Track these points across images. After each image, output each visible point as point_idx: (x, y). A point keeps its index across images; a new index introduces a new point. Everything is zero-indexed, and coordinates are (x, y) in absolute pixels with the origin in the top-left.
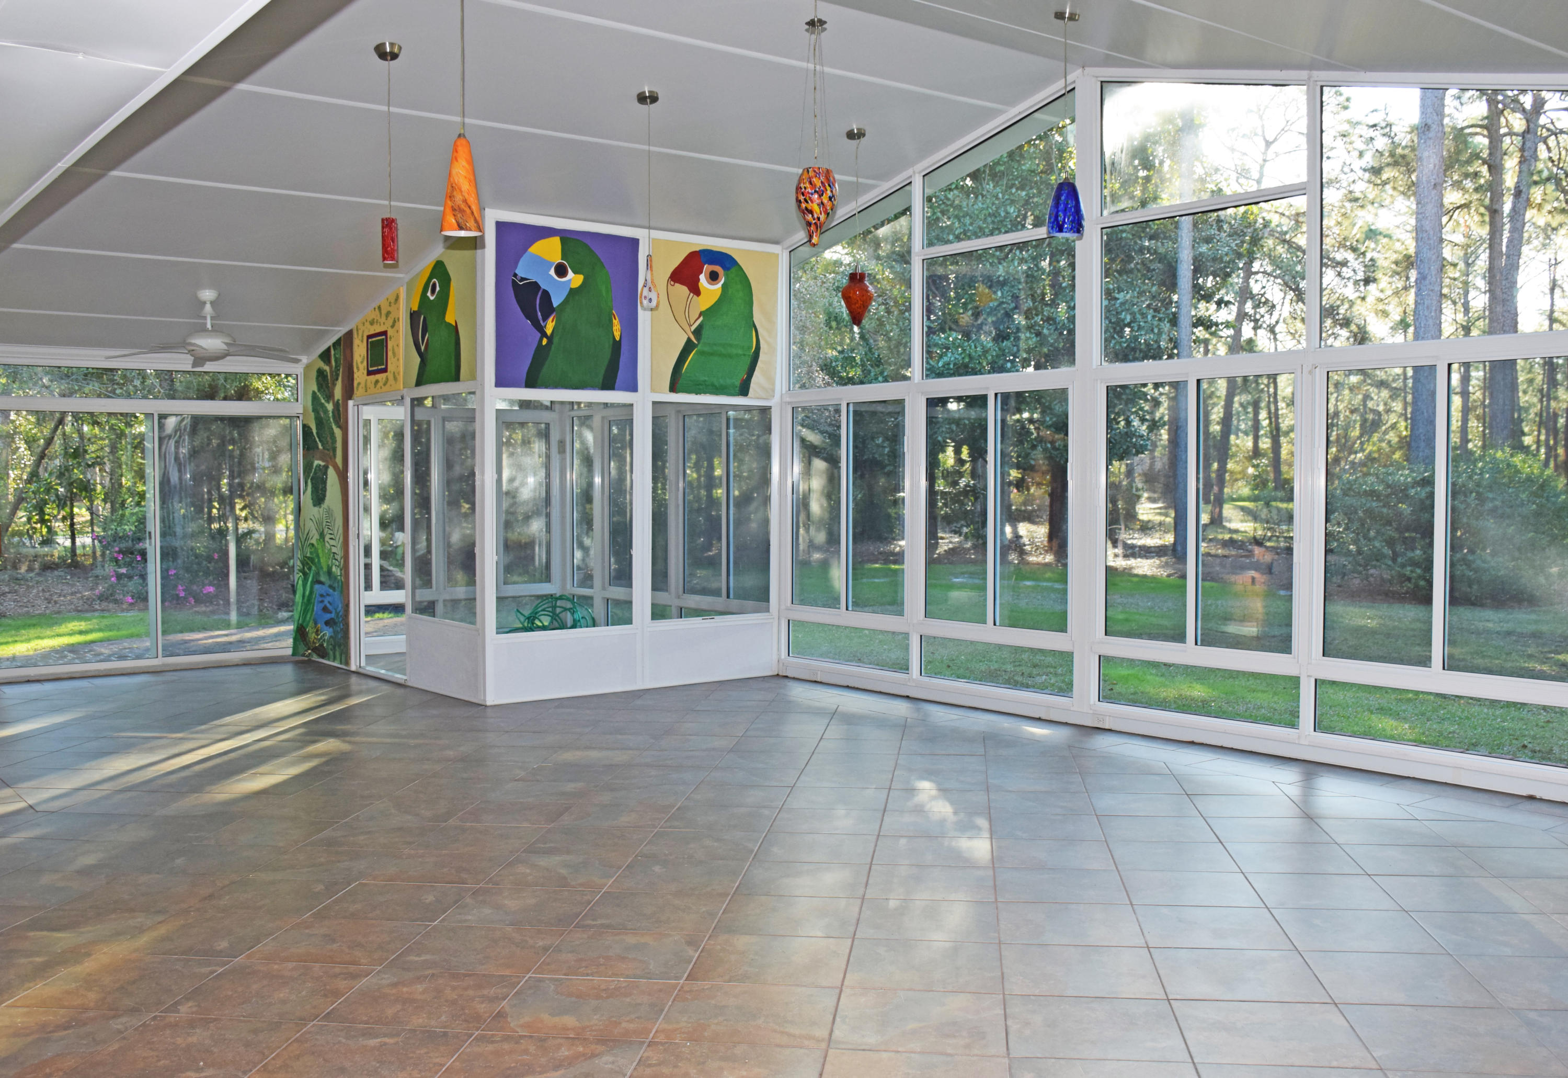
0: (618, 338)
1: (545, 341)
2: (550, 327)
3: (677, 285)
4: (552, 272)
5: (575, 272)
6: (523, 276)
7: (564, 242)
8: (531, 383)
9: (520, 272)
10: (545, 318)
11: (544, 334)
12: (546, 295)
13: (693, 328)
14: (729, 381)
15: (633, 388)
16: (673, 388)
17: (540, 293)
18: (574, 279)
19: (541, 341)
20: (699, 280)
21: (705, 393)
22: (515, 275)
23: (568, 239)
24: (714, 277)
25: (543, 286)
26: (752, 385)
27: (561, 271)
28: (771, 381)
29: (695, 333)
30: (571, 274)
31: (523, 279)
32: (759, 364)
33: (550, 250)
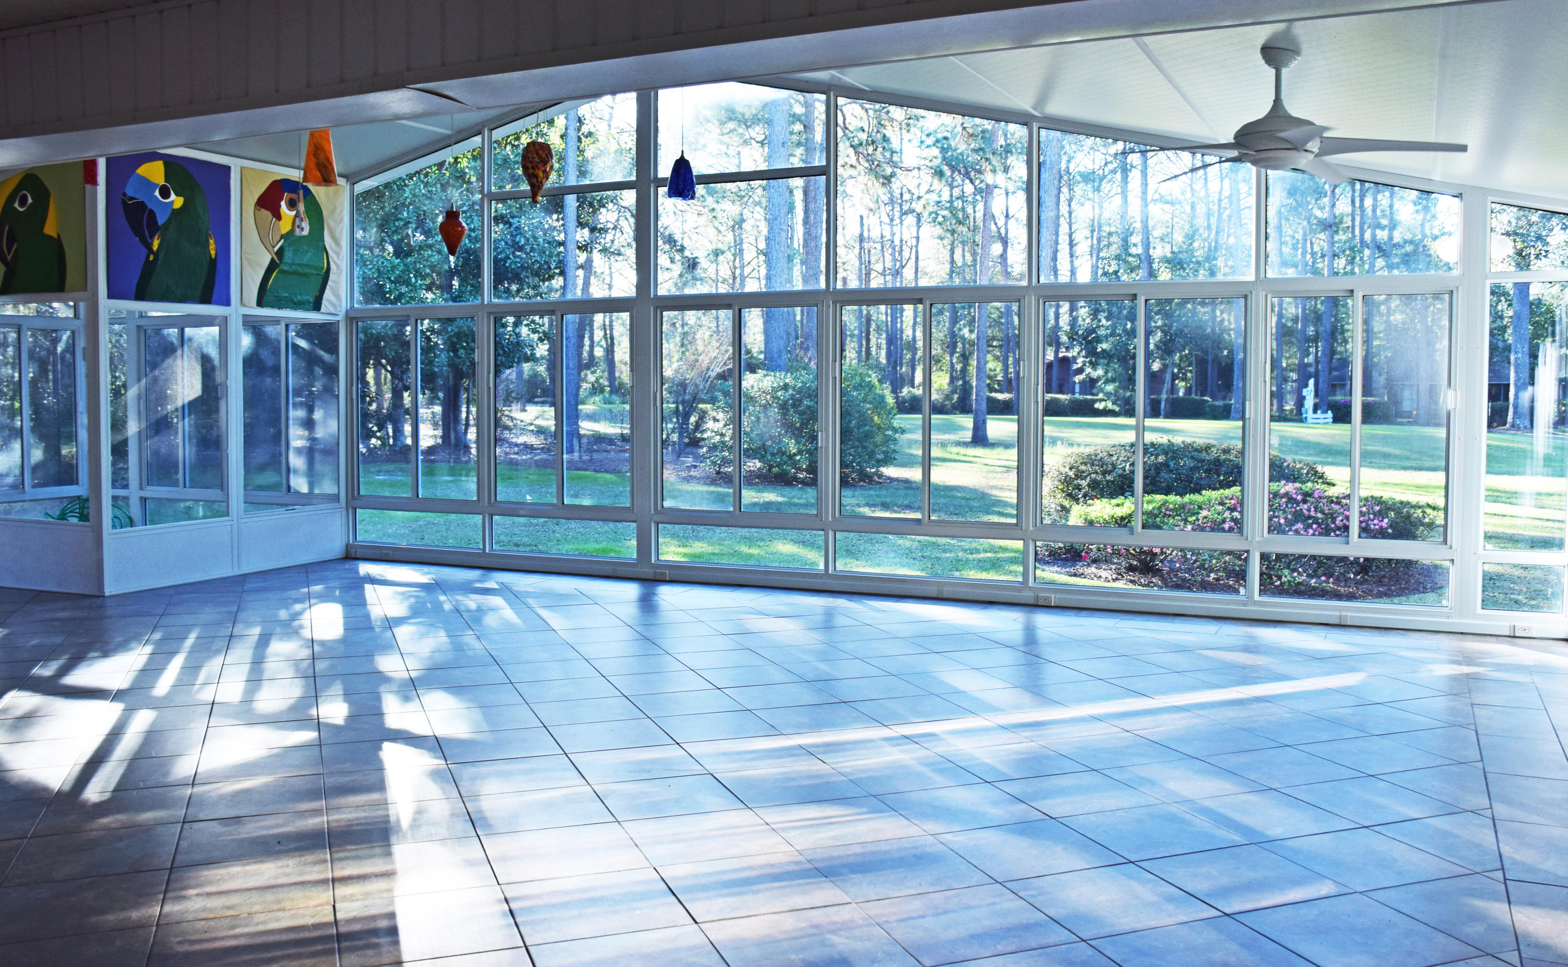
0: (213, 257)
1: (151, 258)
2: (156, 244)
3: (263, 210)
4: (157, 193)
5: (177, 194)
6: (132, 195)
7: (167, 166)
8: (141, 295)
9: (130, 192)
10: (152, 237)
11: (151, 251)
12: (152, 213)
13: (276, 249)
14: (305, 298)
15: (227, 303)
16: (260, 303)
17: (147, 212)
18: (176, 201)
19: (148, 257)
20: (280, 206)
21: (286, 307)
22: (125, 194)
23: (172, 164)
24: (292, 205)
25: (150, 206)
26: (324, 302)
27: (165, 193)
28: (338, 297)
29: (277, 253)
30: (173, 197)
31: (131, 198)
32: (330, 283)
33: (155, 172)
